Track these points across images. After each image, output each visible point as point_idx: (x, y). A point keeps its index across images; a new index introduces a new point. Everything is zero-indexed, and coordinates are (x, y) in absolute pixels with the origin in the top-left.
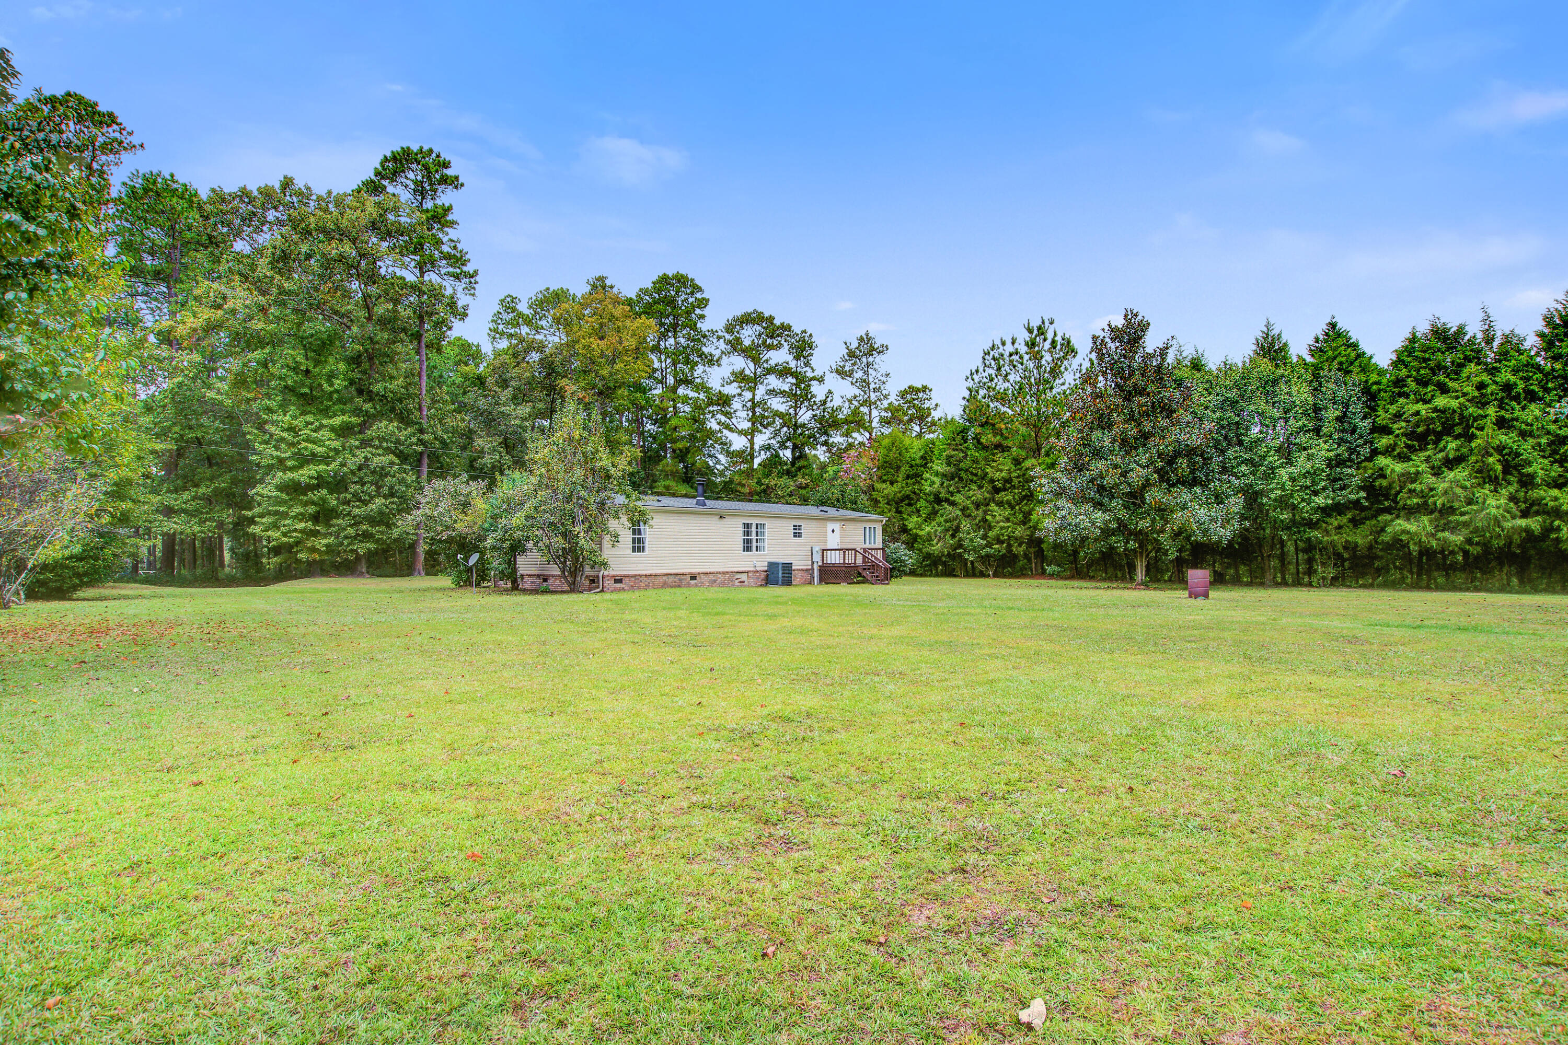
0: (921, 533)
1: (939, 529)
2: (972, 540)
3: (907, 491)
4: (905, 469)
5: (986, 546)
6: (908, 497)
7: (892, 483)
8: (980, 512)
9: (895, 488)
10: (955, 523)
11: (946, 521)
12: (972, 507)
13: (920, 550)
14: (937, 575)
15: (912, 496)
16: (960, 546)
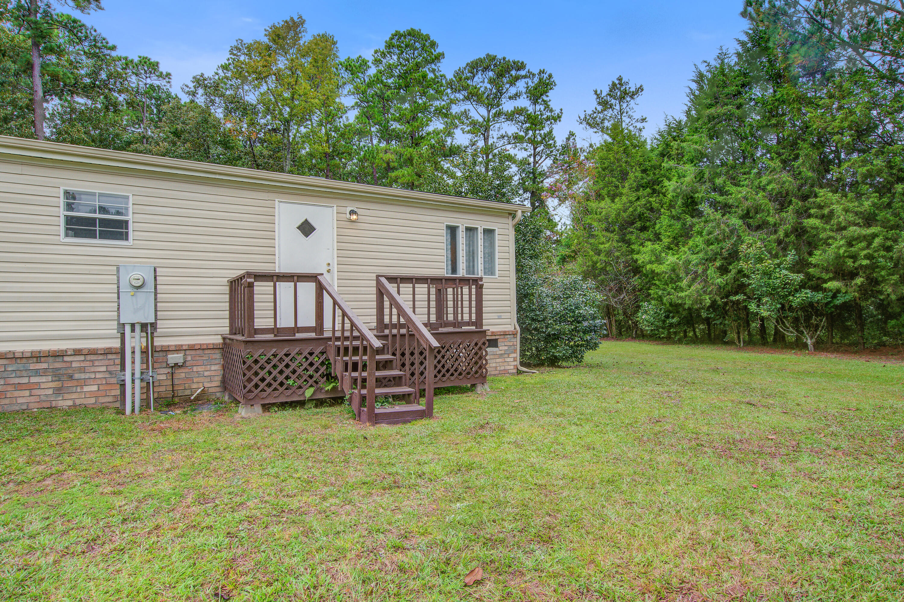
0: (658, 268)
1: (694, 259)
2: (767, 274)
3: (639, 207)
4: (635, 175)
5: (803, 286)
6: (640, 217)
7: (613, 198)
8: (789, 215)
9: (618, 204)
10: (728, 244)
11: (709, 243)
12: (771, 206)
13: (660, 299)
14: (696, 341)
15: (647, 214)
16: (741, 288)
